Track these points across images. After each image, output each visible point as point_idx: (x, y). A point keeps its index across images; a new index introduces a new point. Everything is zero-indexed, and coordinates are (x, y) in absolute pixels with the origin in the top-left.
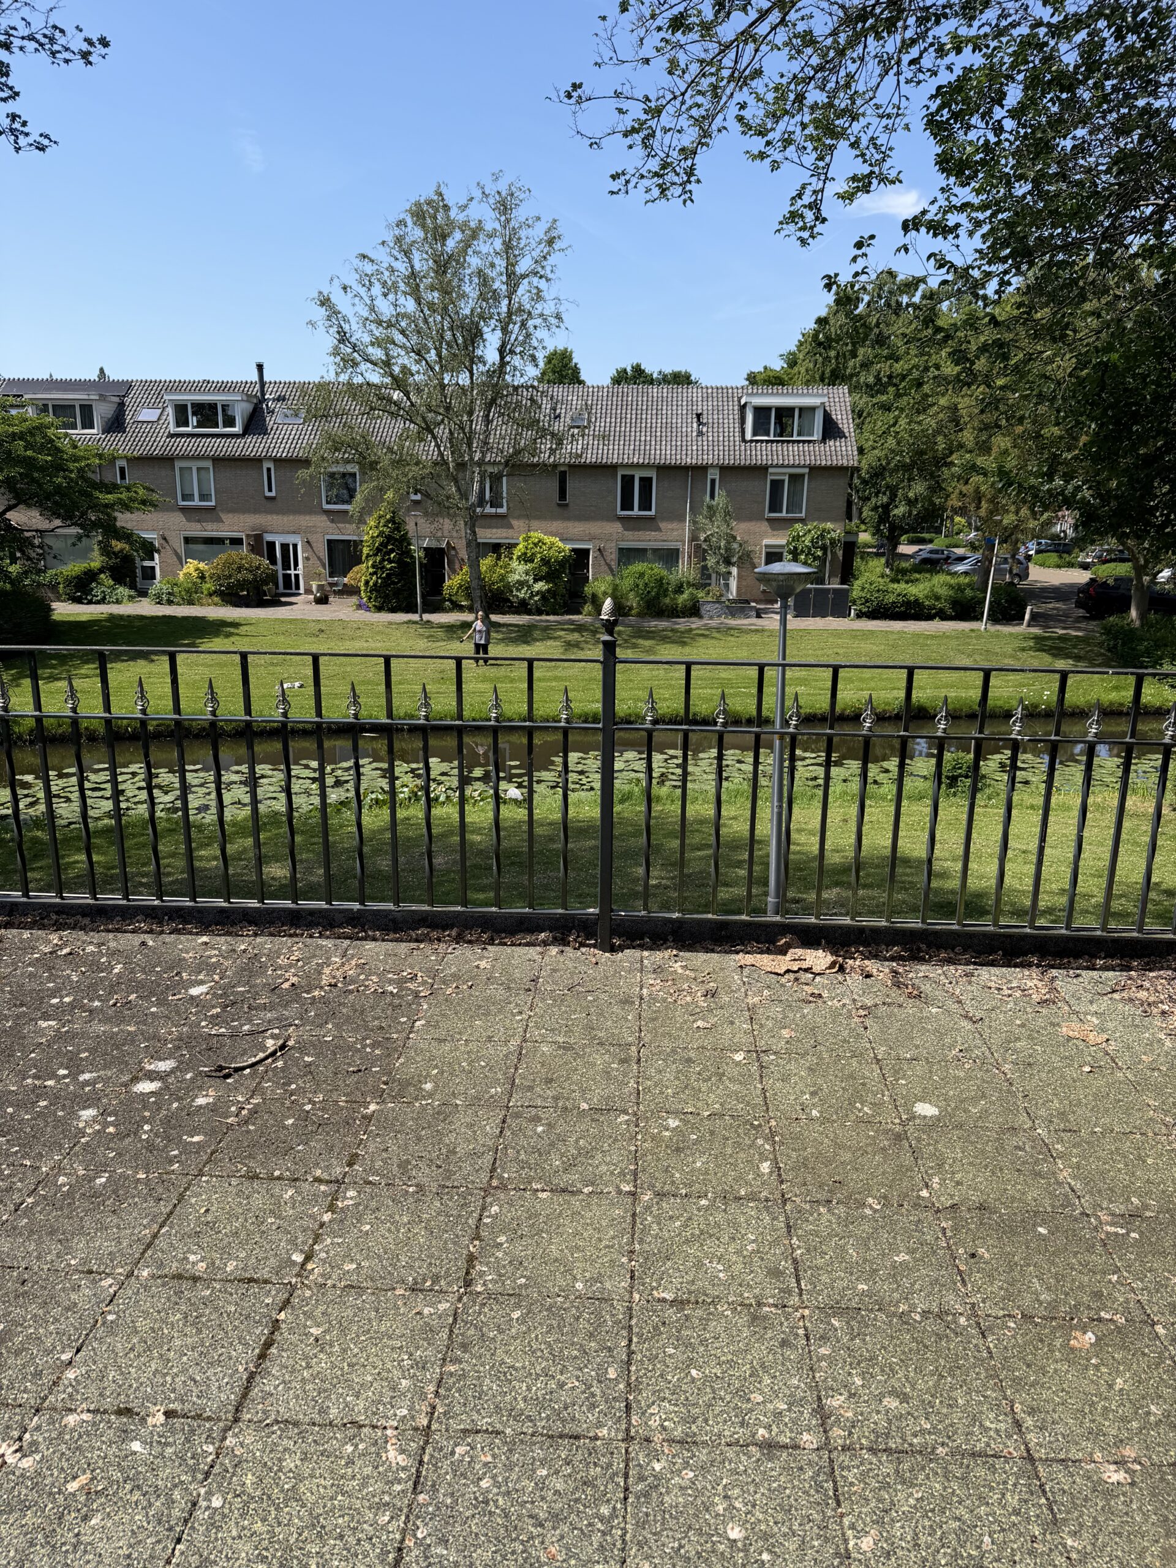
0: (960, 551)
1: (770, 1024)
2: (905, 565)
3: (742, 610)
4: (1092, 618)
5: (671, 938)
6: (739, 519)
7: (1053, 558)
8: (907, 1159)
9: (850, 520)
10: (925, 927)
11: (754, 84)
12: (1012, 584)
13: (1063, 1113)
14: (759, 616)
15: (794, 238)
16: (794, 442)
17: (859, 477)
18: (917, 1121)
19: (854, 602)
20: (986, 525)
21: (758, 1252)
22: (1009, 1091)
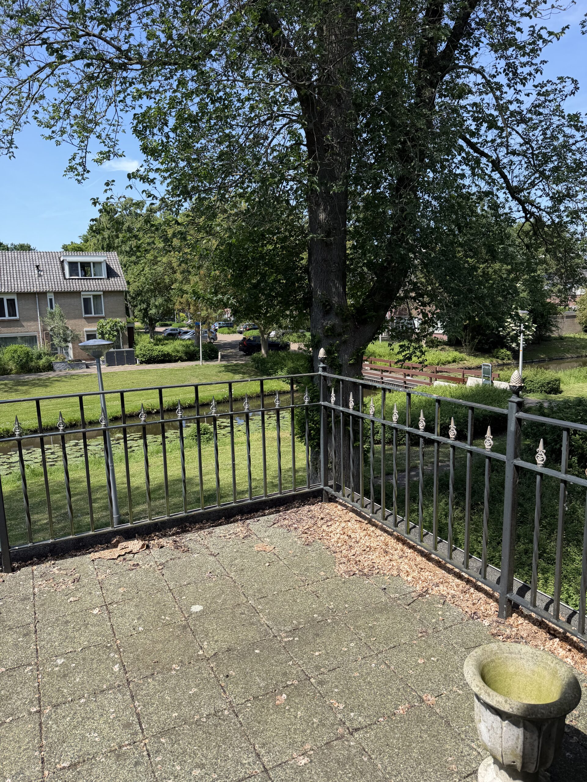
0: (185, 329)
1: (112, 588)
2: (160, 337)
3: (78, 365)
4: (247, 355)
5: (49, 555)
6: (69, 318)
7: (226, 330)
8: (190, 637)
9: (129, 317)
10: (187, 514)
11: (41, 102)
12: (210, 342)
13: (260, 590)
14: (87, 367)
15: (73, 179)
16: (93, 279)
17: (130, 296)
18: (193, 616)
19: (138, 356)
20: (194, 316)
21: (117, 717)
22: (235, 586)
